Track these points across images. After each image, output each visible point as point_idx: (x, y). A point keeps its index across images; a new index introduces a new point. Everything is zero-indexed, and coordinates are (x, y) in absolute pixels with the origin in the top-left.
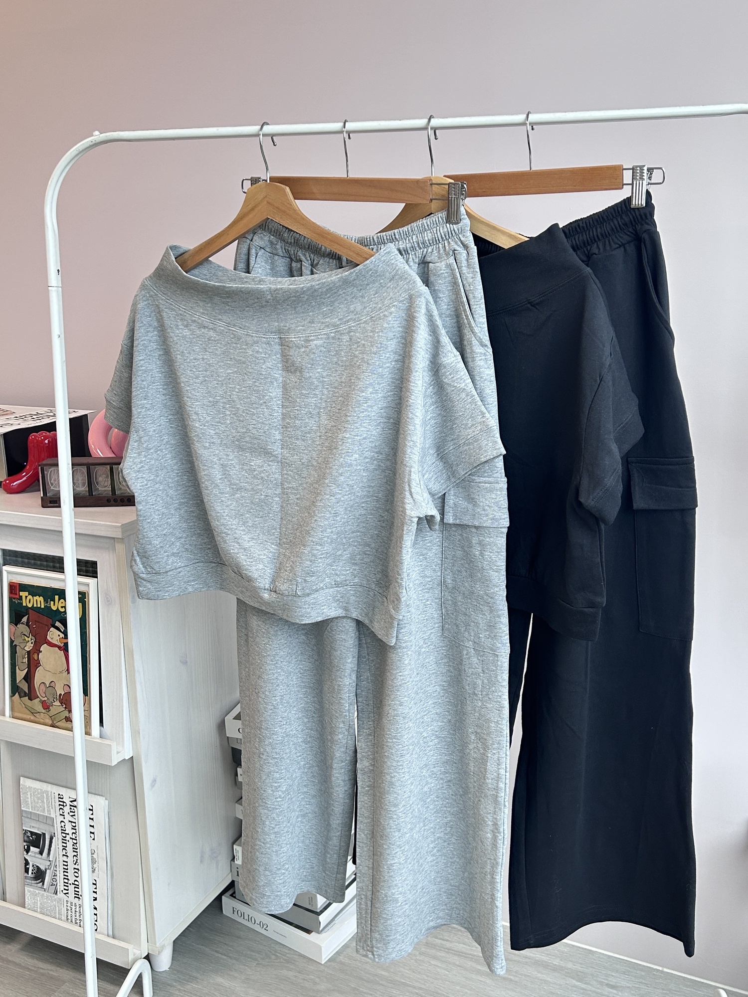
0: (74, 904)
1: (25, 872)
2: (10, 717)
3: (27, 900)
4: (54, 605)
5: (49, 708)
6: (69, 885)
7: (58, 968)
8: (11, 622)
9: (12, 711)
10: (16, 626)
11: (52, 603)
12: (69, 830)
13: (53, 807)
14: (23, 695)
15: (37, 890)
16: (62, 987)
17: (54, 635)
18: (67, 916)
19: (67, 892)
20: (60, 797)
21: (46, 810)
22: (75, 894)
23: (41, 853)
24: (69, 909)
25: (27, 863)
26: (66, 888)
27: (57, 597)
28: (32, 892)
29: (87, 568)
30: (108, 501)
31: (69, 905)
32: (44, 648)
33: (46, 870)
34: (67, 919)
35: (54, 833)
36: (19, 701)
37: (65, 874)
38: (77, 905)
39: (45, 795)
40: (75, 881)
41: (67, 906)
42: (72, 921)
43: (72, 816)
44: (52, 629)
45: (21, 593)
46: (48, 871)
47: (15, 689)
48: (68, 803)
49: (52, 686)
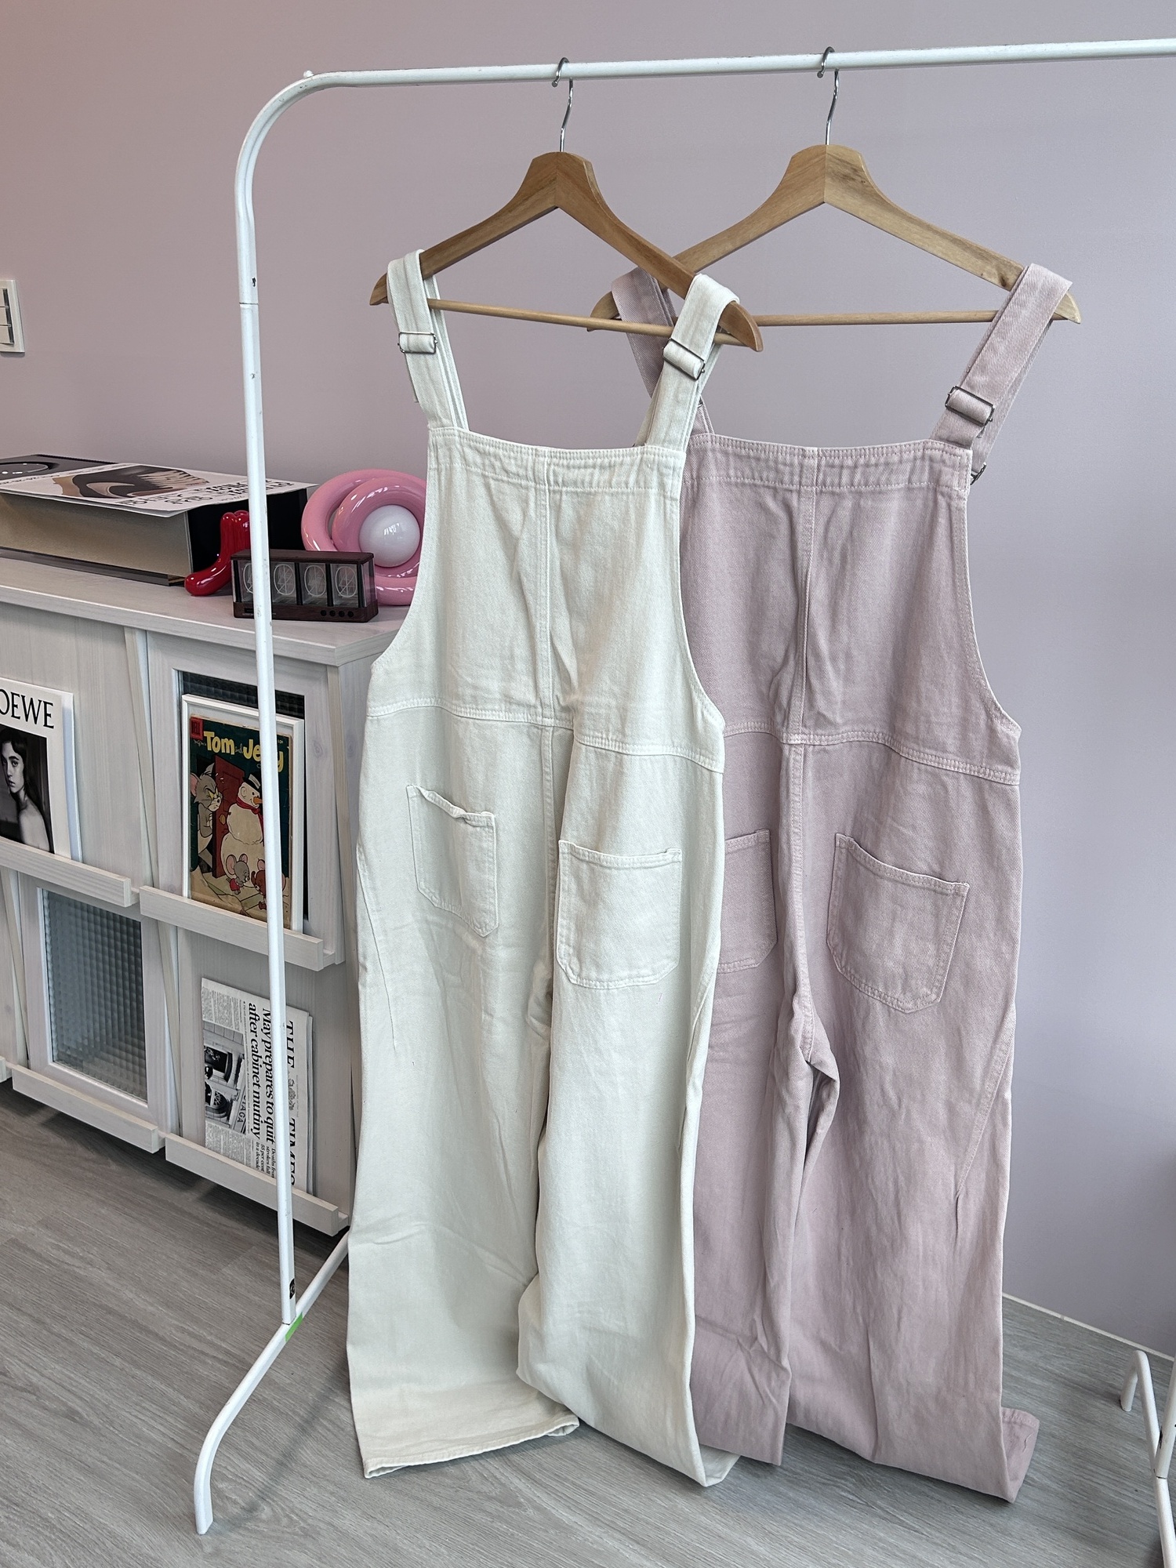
0: (266, 1148)
1: (206, 1101)
2: (188, 898)
3: (207, 1137)
4: (248, 752)
5: (238, 890)
6: (260, 1123)
7: (246, 1228)
8: (192, 770)
9: (191, 890)
10: (199, 777)
11: (245, 749)
12: (262, 1052)
13: (243, 1019)
14: (205, 869)
15: (221, 1125)
16: (249, 1251)
17: (245, 792)
18: (257, 1163)
19: (258, 1131)
20: (252, 1009)
21: (233, 1023)
22: (268, 1135)
23: (226, 1078)
24: (260, 1153)
25: (208, 1090)
26: (257, 1126)
27: (251, 741)
28: (215, 1129)
29: (290, 704)
30: (323, 613)
31: (260, 1148)
32: (234, 809)
33: (232, 1101)
34: (257, 1166)
35: (243, 1055)
36: (201, 878)
37: (256, 1108)
38: (270, 1149)
39: (232, 1004)
40: (268, 1118)
41: (257, 1149)
42: (263, 1170)
43: (266, 1034)
44: (244, 784)
45: (206, 734)
46: (234, 1103)
47: (196, 861)
48: (262, 1017)
49: (243, 859)
